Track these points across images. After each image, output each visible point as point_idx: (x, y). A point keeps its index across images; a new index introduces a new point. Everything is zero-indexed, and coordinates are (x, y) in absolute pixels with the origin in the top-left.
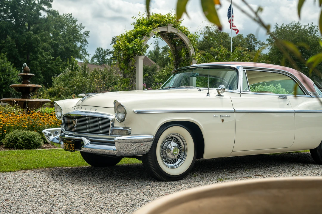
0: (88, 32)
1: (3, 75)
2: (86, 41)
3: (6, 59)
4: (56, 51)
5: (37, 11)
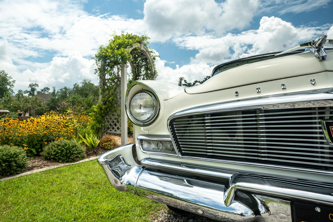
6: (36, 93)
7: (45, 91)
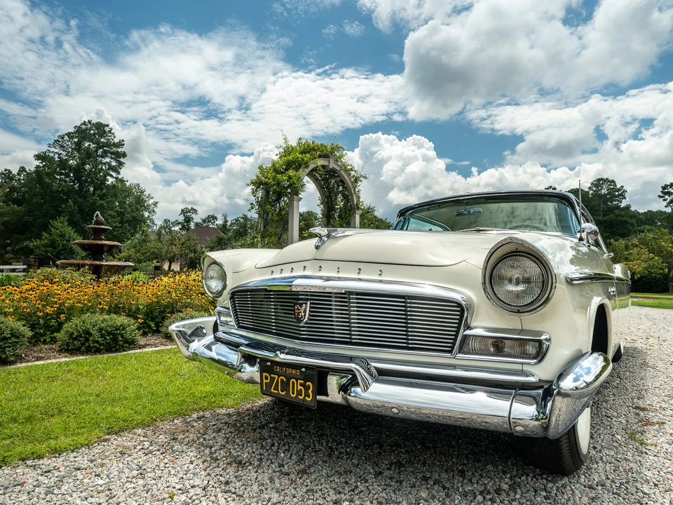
0: (157, 203)
1: (61, 241)
2: (154, 211)
3: (66, 223)
4: (122, 219)
5: (105, 176)
6: (192, 226)
7: (209, 222)
